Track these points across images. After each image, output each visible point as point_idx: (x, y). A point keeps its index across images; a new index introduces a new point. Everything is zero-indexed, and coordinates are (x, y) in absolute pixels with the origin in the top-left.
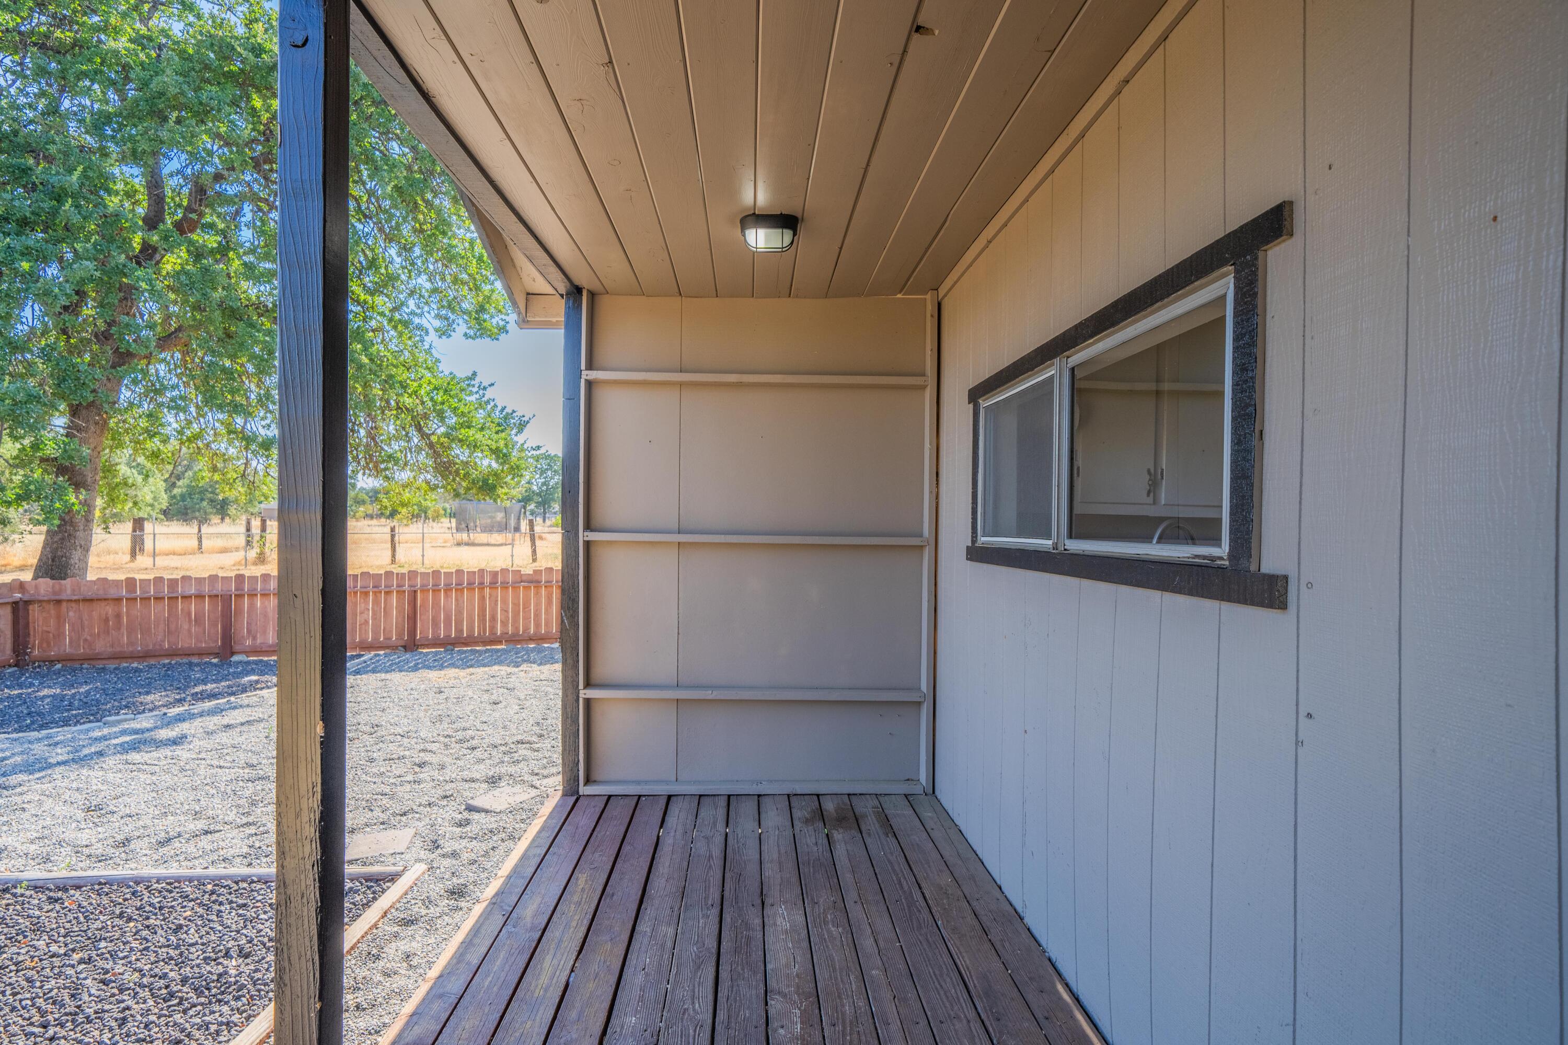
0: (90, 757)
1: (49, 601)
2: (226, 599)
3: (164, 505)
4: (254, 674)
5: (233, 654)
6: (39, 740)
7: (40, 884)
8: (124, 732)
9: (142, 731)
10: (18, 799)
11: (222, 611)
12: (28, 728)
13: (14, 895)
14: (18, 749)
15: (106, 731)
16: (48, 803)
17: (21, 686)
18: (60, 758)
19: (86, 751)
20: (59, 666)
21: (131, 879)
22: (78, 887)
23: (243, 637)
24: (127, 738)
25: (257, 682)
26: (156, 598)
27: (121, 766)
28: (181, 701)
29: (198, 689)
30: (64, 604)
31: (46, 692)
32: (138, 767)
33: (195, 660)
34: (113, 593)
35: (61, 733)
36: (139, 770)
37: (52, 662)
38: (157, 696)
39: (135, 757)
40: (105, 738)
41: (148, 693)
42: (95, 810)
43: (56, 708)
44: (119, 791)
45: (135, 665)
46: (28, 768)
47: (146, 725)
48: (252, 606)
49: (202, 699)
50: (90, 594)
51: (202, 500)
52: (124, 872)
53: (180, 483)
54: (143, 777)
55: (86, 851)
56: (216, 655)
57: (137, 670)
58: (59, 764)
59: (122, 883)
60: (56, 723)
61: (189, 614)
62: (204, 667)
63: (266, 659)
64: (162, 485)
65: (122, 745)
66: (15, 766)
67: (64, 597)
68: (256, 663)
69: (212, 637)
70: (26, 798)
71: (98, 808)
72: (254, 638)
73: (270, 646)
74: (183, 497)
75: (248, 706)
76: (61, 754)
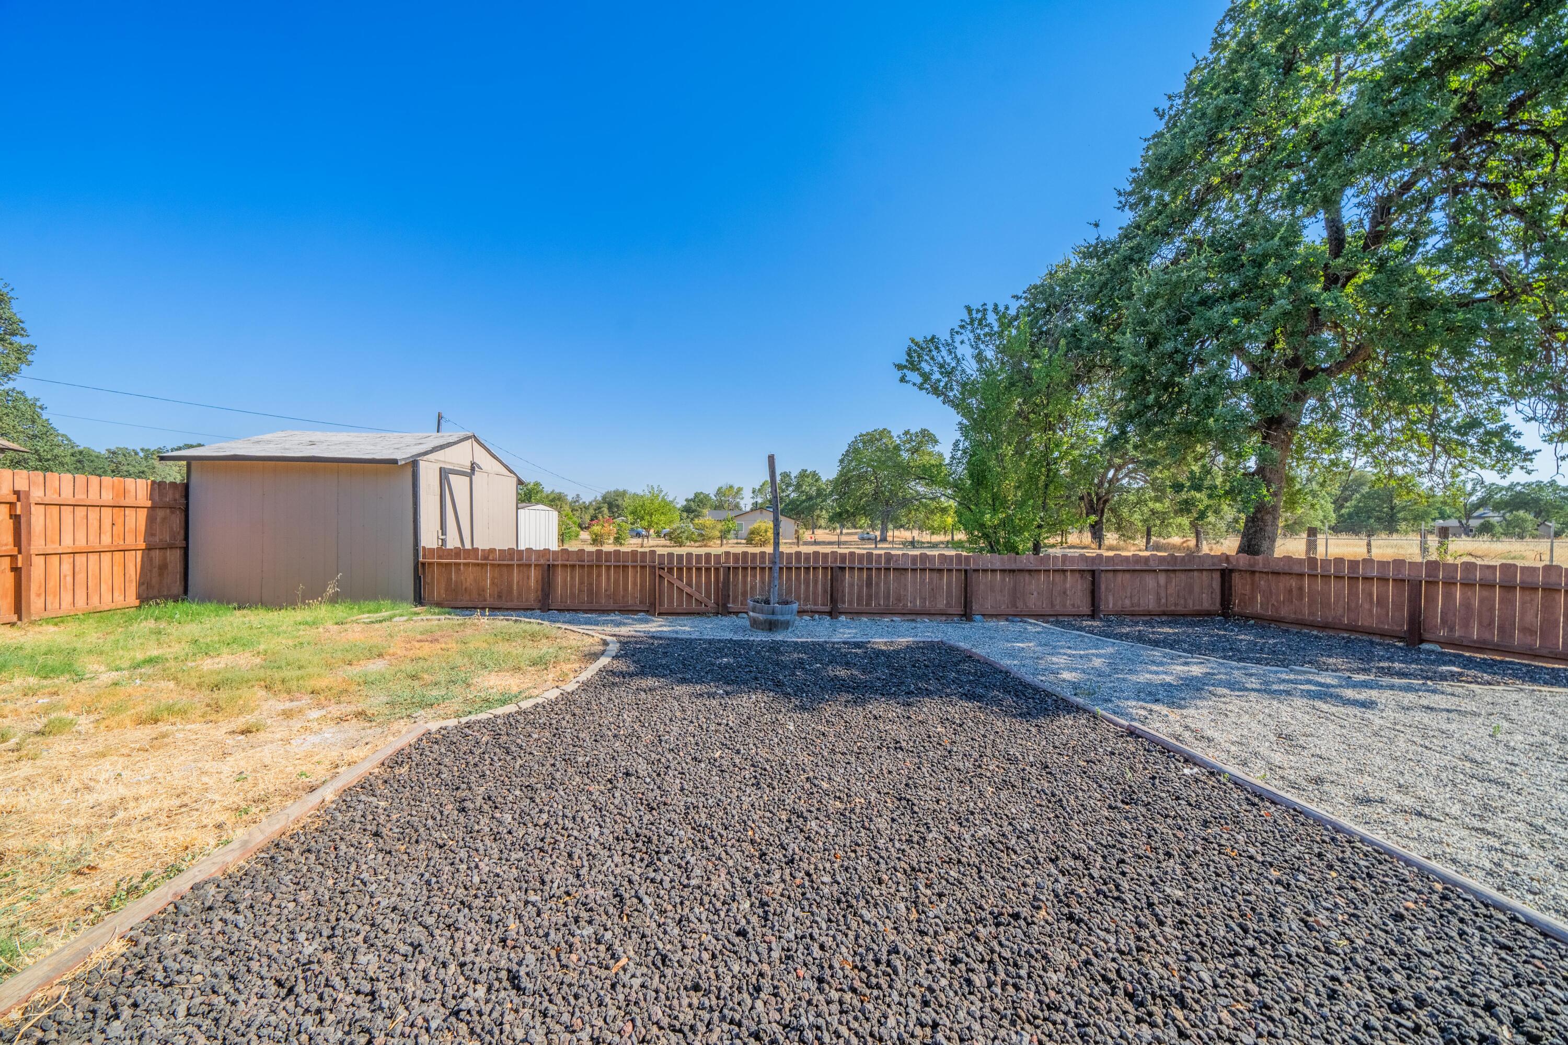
0: (1281, 692)
1: (1246, 571)
2: (1415, 585)
3: (1333, 524)
4: (1454, 664)
5: (1422, 641)
6: (1238, 669)
7: (1239, 782)
8: (1309, 682)
9: (1328, 686)
10: (1223, 706)
11: (1409, 596)
12: (1230, 658)
13: (1219, 781)
14: (1223, 670)
15: (1292, 677)
16: (1245, 718)
17: (1225, 630)
18: (1254, 686)
19: (1275, 687)
20: (1252, 622)
21: (1330, 823)
22: (1273, 802)
23: (1436, 626)
24: (1313, 688)
25: (1461, 674)
26: (1336, 577)
27: (1308, 709)
28: (1365, 671)
29: (1385, 664)
30: (1257, 575)
31: (1242, 637)
32: (1327, 716)
33: (1377, 639)
34: (1296, 569)
35: (1254, 669)
36: (1327, 719)
37: (1248, 618)
38: (1340, 660)
39: (1319, 704)
40: (1291, 681)
41: (1330, 656)
42: (1285, 738)
43: (1250, 650)
44: (1308, 730)
45: (1315, 633)
46: (1232, 686)
47: (1329, 681)
48: (1449, 597)
49: (1391, 675)
50: (1277, 569)
51: (1369, 517)
52: (1318, 810)
53: (1348, 504)
54: (1332, 727)
55: (1280, 772)
56: (1401, 639)
57: (1316, 637)
58: (1253, 690)
59: (1320, 821)
60: (1251, 660)
61: (1371, 595)
62: (1387, 647)
63: (1467, 654)
64: (1330, 507)
65: (1308, 691)
66: (1221, 681)
67: (1257, 569)
68: (1455, 655)
69: (1397, 620)
70: (1230, 707)
71: (1288, 737)
72: (1452, 629)
73: (1475, 642)
74: (1350, 515)
75: (1453, 695)
76: (1253, 683)
